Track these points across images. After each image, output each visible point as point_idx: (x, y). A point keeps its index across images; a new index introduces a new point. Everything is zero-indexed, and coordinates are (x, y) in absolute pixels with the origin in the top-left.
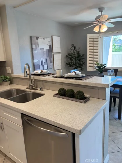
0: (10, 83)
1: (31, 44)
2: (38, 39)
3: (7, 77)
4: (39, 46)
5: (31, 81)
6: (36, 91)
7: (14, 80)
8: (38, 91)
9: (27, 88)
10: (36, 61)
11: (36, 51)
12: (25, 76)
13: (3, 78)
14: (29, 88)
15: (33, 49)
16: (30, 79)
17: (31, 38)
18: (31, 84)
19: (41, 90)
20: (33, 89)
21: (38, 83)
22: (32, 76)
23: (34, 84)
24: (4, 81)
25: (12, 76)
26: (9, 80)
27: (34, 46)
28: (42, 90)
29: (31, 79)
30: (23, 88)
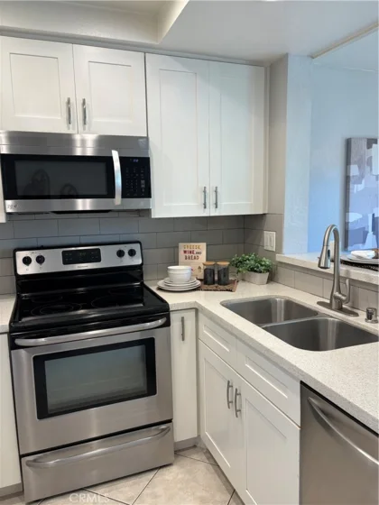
0: (269, 279)
1: (348, 162)
2: (374, 145)
3: (264, 259)
4: (371, 170)
5: (339, 282)
6: (351, 320)
7: (281, 270)
8: (360, 321)
9: (319, 303)
10: (353, 217)
11: (359, 186)
12: (322, 265)
13: (252, 262)
14: (329, 306)
15: (352, 180)
16: (336, 277)
17: (348, 143)
18: (337, 294)
19: (369, 317)
20: (340, 309)
21: (361, 292)
22: (343, 268)
23: (347, 294)
24: (252, 270)
25: (279, 258)
26: (268, 271)
27: (354, 170)
28: (374, 318)
29: (339, 277)
30: (309, 300)
